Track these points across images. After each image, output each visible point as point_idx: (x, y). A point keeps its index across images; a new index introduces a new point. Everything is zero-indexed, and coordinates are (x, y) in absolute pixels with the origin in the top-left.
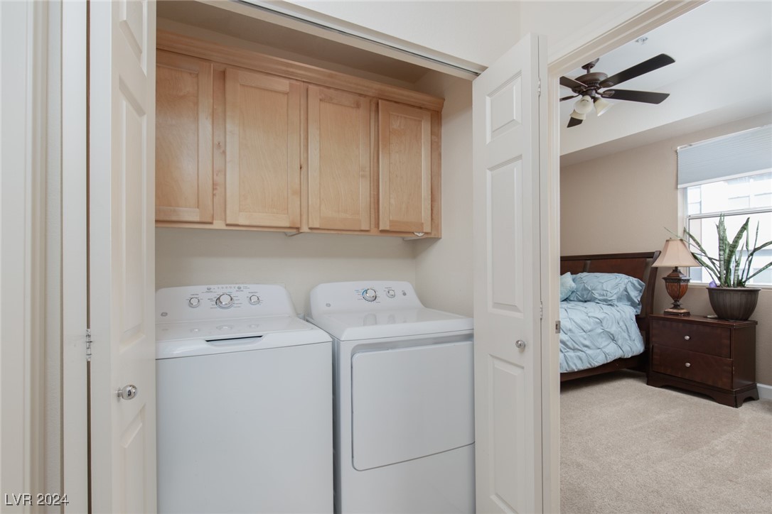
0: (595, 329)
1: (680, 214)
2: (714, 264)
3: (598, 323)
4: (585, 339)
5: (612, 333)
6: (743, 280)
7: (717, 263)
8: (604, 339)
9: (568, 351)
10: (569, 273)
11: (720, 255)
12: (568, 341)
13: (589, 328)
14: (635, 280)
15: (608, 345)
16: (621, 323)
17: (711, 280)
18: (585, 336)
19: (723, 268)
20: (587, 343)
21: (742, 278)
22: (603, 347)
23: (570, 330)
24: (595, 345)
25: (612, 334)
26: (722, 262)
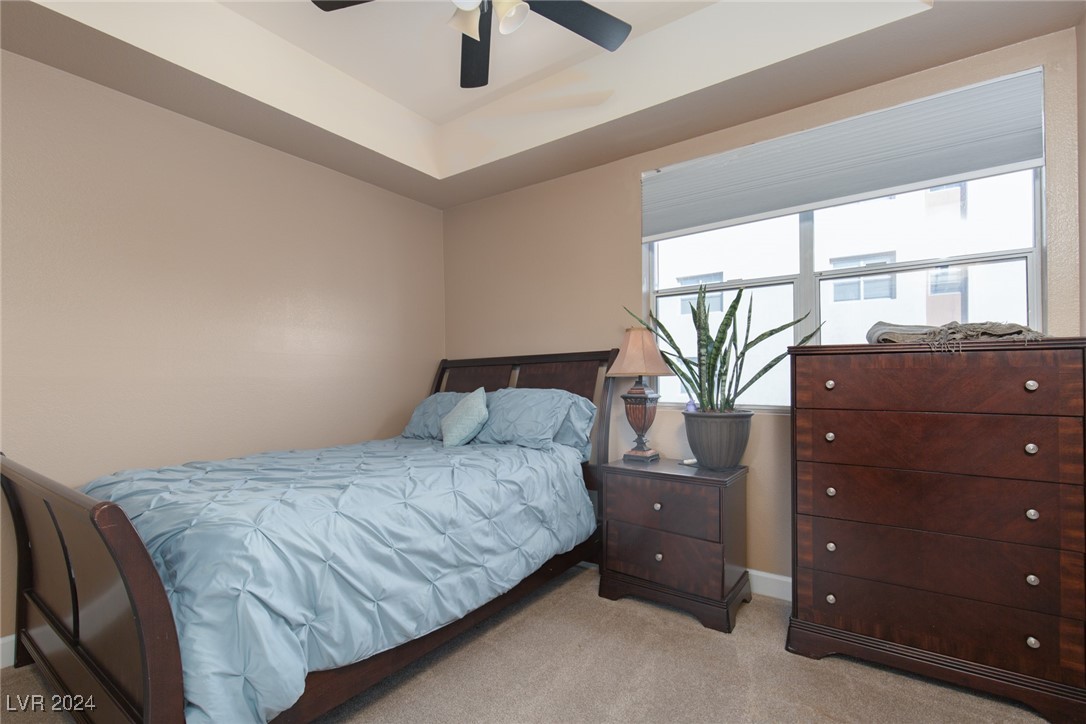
0: (509, 507)
1: (644, 289)
2: (690, 369)
3: (514, 493)
4: (486, 534)
5: (542, 507)
6: (731, 398)
7: (696, 369)
8: (526, 524)
9: (444, 576)
10: (482, 390)
11: (700, 355)
12: (445, 550)
13: (496, 508)
14: (582, 401)
15: (533, 534)
16: (558, 486)
17: (688, 400)
18: (487, 529)
19: (704, 378)
20: (488, 542)
21: (729, 395)
22: (525, 542)
23: (453, 523)
24: (506, 544)
25: (541, 512)
26: (704, 368)
